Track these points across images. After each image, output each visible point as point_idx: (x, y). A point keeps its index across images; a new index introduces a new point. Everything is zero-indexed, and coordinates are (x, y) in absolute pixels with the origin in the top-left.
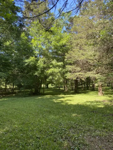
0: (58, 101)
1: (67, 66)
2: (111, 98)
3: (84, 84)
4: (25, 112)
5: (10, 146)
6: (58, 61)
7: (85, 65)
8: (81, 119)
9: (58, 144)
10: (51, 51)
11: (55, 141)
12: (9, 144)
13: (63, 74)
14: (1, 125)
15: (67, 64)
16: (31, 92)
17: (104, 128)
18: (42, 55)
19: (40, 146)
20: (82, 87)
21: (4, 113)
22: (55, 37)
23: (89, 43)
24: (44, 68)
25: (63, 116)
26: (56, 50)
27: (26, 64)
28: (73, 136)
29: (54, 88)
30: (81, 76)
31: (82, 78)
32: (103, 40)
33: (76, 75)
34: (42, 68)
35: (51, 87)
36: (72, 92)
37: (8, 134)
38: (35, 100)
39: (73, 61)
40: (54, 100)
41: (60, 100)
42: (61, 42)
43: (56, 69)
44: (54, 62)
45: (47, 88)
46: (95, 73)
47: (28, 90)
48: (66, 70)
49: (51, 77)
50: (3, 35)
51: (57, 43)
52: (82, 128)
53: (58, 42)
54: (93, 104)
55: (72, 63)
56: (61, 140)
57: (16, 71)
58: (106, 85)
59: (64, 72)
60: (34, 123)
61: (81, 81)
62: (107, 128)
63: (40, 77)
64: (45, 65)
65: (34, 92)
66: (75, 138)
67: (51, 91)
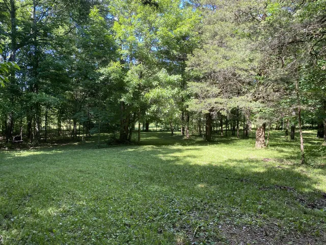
0: (168, 158)
1: (189, 84)
2: (282, 154)
3: (226, 123)
4: (101, 177)
5: (72, 237)
6: (171, 71)
7: (230, 82)
8: (214, 194)
9: (165, 237)
10: (156, 49)
11: (161, 232)
12: (71, 234)
13: (181, 101)
14: (53, 200)
15: (190, 78)
16: (113, 137)
17: (261, 211)
18: (136, 57)
19: (131, 240)
20: (222, 131)
21: (57, 179)
22: (164, 17)
23: (240, 31)
24: (141, 88)
25: (178, 187)
26: (166, 48)
27: (101, 78)
28: (197, 223)
29: (161, 131)
30: (221, 107)
31: (221, 109)
32: (272, 25)
33: (210, 104)
34: (136, 88)
35: (155, 129)
36: (199, 139)
37: (68, 217)
38: (120, 154)
39: (203, 72)
40: (161, 155)
41: (172, 157)
42: (178, 29)
43: (165, 90)
44: (162, 74)
45: (147, 130)
46: (250, 98)
47: (106, 134)
48: (188, 93)
49: (154, 108)
50: (49, 12)
51: (169, 30)
52: (216, 210)
53: (171, 30)
54: (241, 165)
55: (202, 76)
56: (172, 230)
57: (79, 92)
58: (275, 127)
59: (182, 97)
60: (119, 198)
61: (221, 116)
62: (266, 212)
63: (130, 107)
64: (142, 82)
65: (118, 138)
66: (200, 227)
67: (155, 138)
